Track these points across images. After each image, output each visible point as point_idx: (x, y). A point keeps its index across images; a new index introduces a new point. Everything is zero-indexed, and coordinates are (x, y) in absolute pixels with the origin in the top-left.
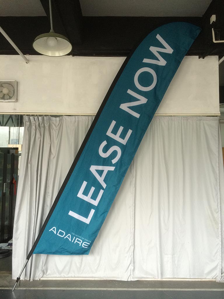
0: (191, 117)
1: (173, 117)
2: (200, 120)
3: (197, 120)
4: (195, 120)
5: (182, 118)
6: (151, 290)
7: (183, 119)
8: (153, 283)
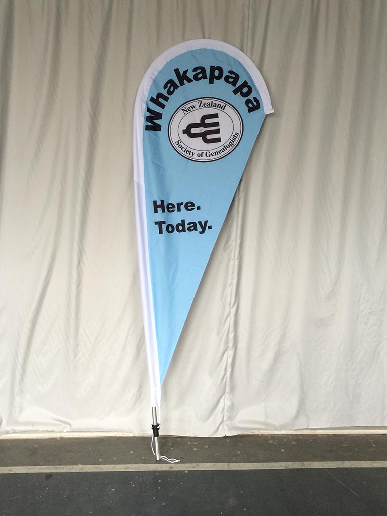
8: (294, 443)
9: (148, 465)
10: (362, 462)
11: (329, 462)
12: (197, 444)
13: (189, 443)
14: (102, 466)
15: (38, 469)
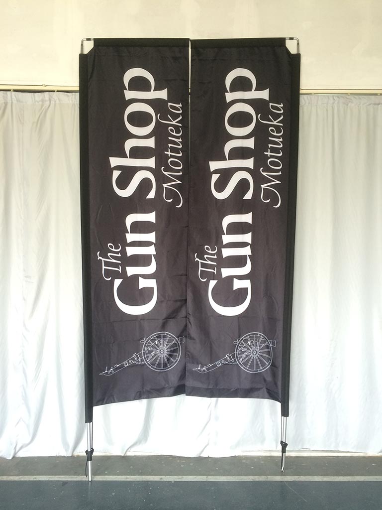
0: (356, 96)
1: (313, 97)
2: (375, 104)
3: (370, 104)
4: (364, 104)
5: (334, 99)
6: (257, 480)
7: (336, 102)
8: (262, 462)
9: (144, 477)
10: (316, 477)
11: (288, 477)
12: (184, 461)
13: (179, 461)
14: (106, 476)
15: (57, 478)
